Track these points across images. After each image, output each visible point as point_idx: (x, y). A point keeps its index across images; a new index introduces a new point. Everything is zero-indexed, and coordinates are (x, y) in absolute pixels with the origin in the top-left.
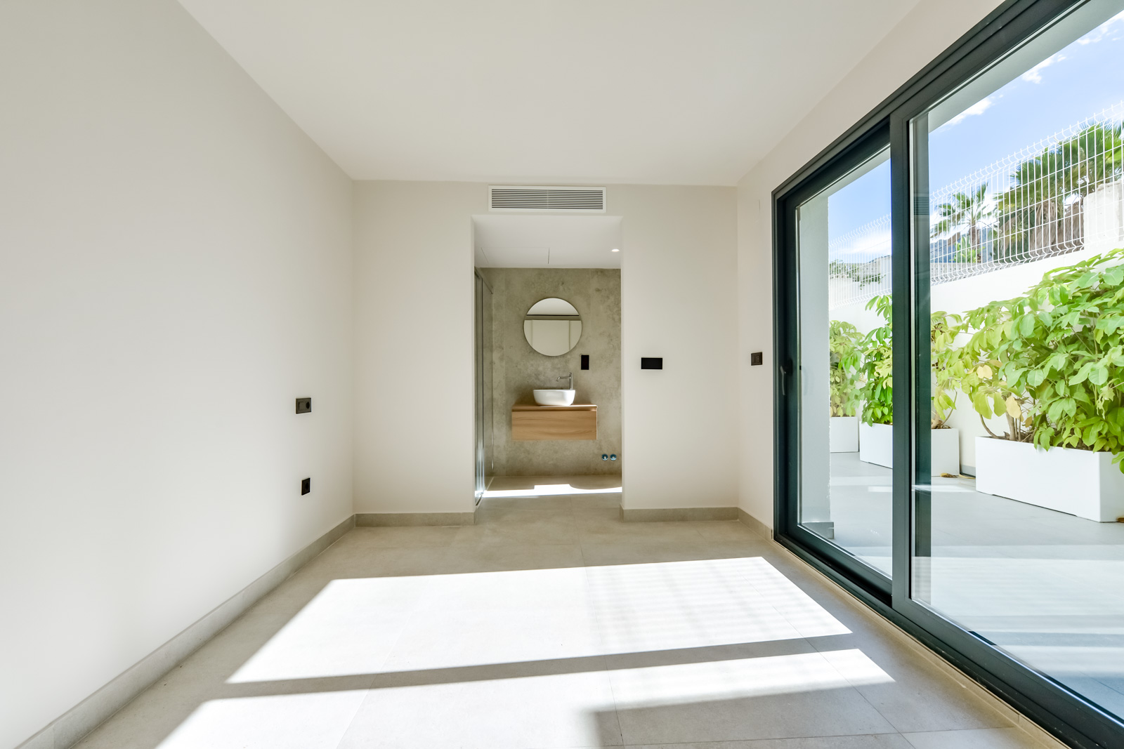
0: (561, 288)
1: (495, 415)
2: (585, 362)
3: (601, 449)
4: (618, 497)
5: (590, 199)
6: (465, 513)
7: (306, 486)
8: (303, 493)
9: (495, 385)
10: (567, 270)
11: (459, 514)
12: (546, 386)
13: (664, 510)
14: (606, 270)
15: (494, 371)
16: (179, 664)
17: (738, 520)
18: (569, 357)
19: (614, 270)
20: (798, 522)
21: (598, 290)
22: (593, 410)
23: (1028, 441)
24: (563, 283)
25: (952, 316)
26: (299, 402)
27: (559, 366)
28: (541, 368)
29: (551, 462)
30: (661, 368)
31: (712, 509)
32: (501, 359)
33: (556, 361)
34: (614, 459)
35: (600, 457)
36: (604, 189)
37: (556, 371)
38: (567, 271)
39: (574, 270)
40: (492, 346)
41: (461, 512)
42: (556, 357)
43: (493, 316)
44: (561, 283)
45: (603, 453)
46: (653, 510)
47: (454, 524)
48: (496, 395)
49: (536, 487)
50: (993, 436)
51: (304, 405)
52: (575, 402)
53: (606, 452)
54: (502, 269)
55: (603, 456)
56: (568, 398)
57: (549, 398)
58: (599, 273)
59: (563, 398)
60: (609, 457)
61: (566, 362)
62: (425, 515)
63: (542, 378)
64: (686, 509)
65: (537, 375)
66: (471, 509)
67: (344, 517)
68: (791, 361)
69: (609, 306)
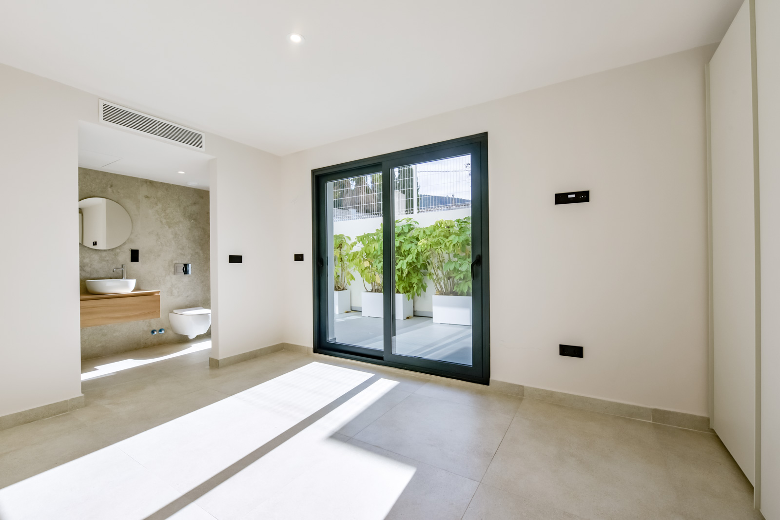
2: (135, 256)
3: (150, 326)
5: (193, 139)
12: (93, 277)
14: (155, 182)
17: (284, 350)
18: (118, 250)
19: (161, 183)
20: (327, 340)
21: (147, 197)
22: (156, 294)
23: (379, 292)
24: (112, 186)
25: (347, 237)
27: (108, 258)
28: (87, 261)
30: (241, 262)
33: (104, 254)
34: (163, 332)
35: (150, 333)
36: (203, 135)
38: (116, 176)
39: (123, 177)
42: (105, 250)
44: (109, 186)
45: (152, 329)
50: (368, 292)
52: (134, 290)
53: (154, 328)
55: (153, 332)
56: (128, 286)
58: (148, 184)
59: (122, 286)
60: (158, 331)
61: (115, 255)
63: (87, 269)
69: (157, 211)
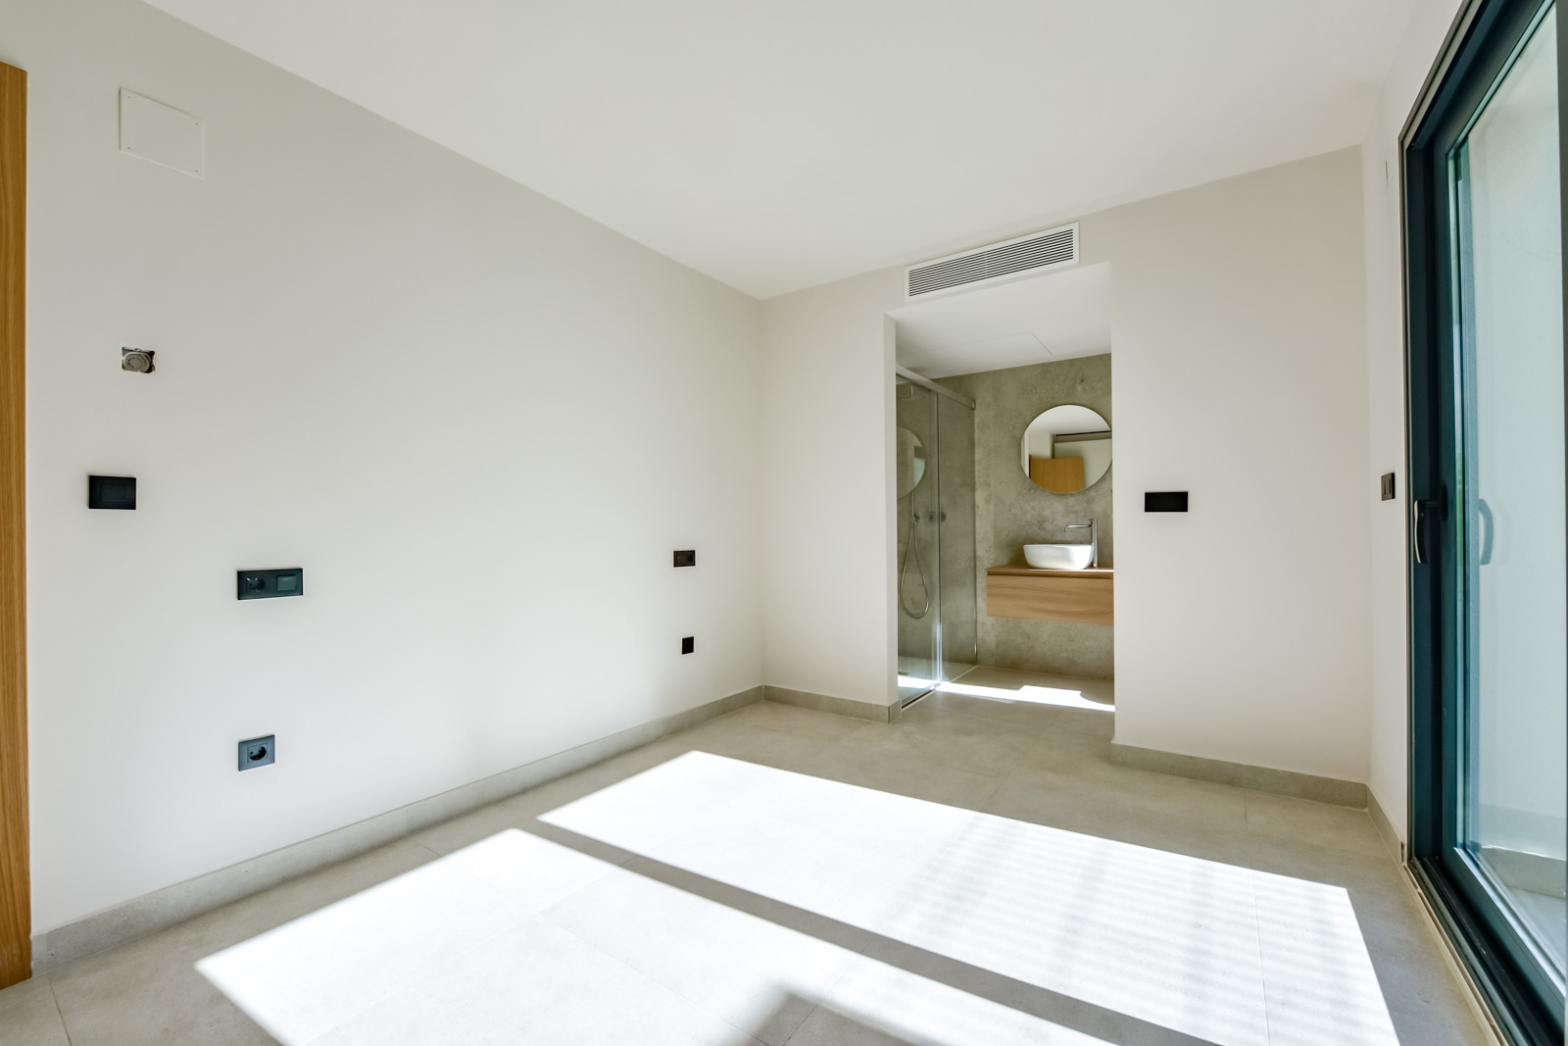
0: (1079, 388)
1: (979, 580)
4: (1109, 719)
5: (1053, 248)
6: (877, 705)
7: (688, 645)
8: (684, 652)
9: (978, 537)
10: (1089, 359)
11: (870, 705)
12: (1054, 539)
13: (1191, 757)
15: (977, 517)
16: (524, 791)
17: (1367, 810)
18: (1093, 493)
20: (1460, 839)
22: (1113, 578)
24: (1082, 381)
26: (677, 554)
27: (1076, 508)
28: (1047, 513)
29: (1064, 655)
30: (1186, 510)
31: (1299, 776)
32: (988, 500)
33: (1071, 501)
36: (1075, 227)
37: (1071, 516)
38: (1089, 361)
39: (1099, 358)
40: (974, 483)
41: (874, 702)
42: (1072, 494)
43: (976, 441)
44: (1079, 381)
46: (1169, 755)
47: (865, 717)
48: (980, 551)
49: (1026, 688)
51: (685, 558)
54: (987, 373)
56: (1079, 558)
57: (1043, 556)
59: (1067, 558)
61: (1089, 503)
62: (833, 699)
63: (1049, 526)
64: (1241, 766)
65: (1041, 523)
66: (884, 701)
67: (749, 685)
68: (1445, 489)
